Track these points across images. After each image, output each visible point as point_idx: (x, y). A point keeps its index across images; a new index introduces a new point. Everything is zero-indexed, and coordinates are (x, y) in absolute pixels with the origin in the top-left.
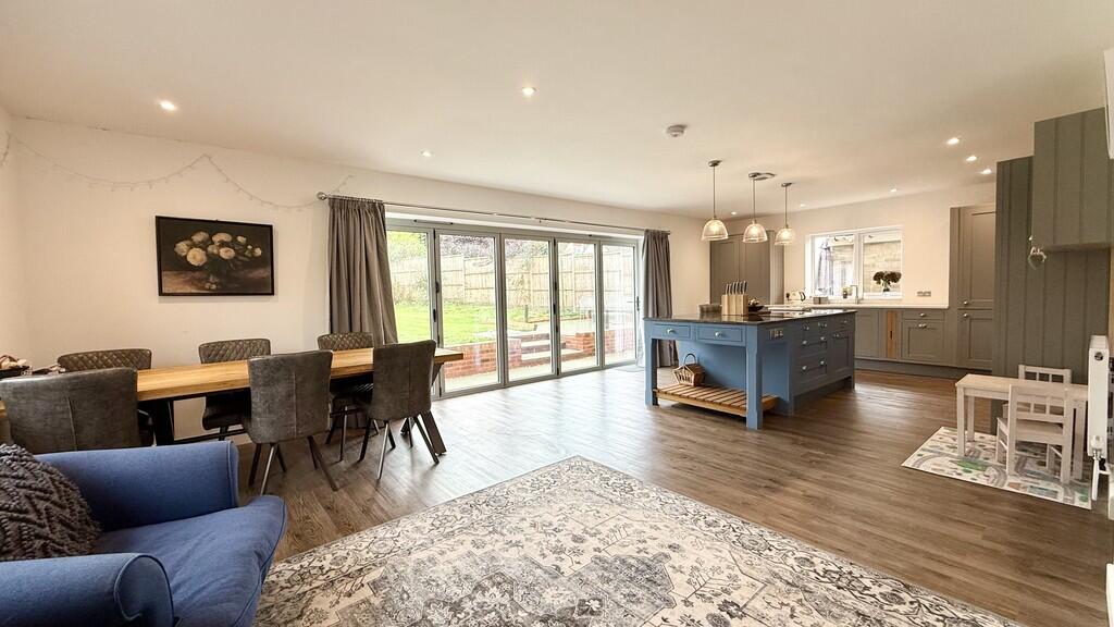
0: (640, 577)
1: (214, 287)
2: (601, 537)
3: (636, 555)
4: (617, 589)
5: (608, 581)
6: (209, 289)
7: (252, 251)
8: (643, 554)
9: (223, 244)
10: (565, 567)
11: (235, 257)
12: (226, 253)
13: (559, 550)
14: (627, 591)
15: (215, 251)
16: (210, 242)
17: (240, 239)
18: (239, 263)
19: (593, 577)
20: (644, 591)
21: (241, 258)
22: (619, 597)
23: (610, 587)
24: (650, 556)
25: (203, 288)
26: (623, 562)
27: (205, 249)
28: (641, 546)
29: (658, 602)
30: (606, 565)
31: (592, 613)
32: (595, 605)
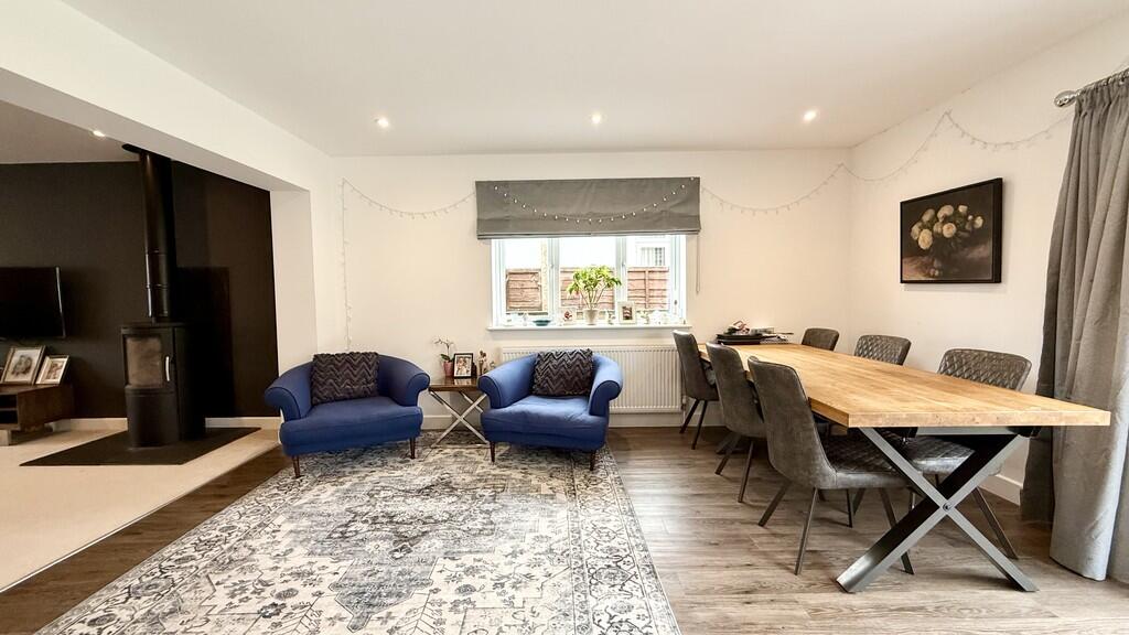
0: (373, 591)
1: (937, 273)
2: (444, 607)
3: (391, 609)
4: (389, 572)
5: (401, 573)
6: (933, 276)
7: (973, 222)
8: (383, 614)
9: (947, 219)
10: (450, 564)
11: (956, 234)
12: (948, 230)
13: (471, 571)
14: (379, 575)
15: (939, 230)
16: (935, 219)
17: (962, 209)
18: (959, 241)
19: (418, 569)
20: (363, 583)
21: (962, 234)
22: (383, 568)
23: (395, 571)
24: (374, 617)
25: (929, 275)
26: (399, 595)
27: (931, 230)
28: (391, 624)
29: (347, 582)
30: (413, 583)
31: (397, 550)
32: (397, 555)
